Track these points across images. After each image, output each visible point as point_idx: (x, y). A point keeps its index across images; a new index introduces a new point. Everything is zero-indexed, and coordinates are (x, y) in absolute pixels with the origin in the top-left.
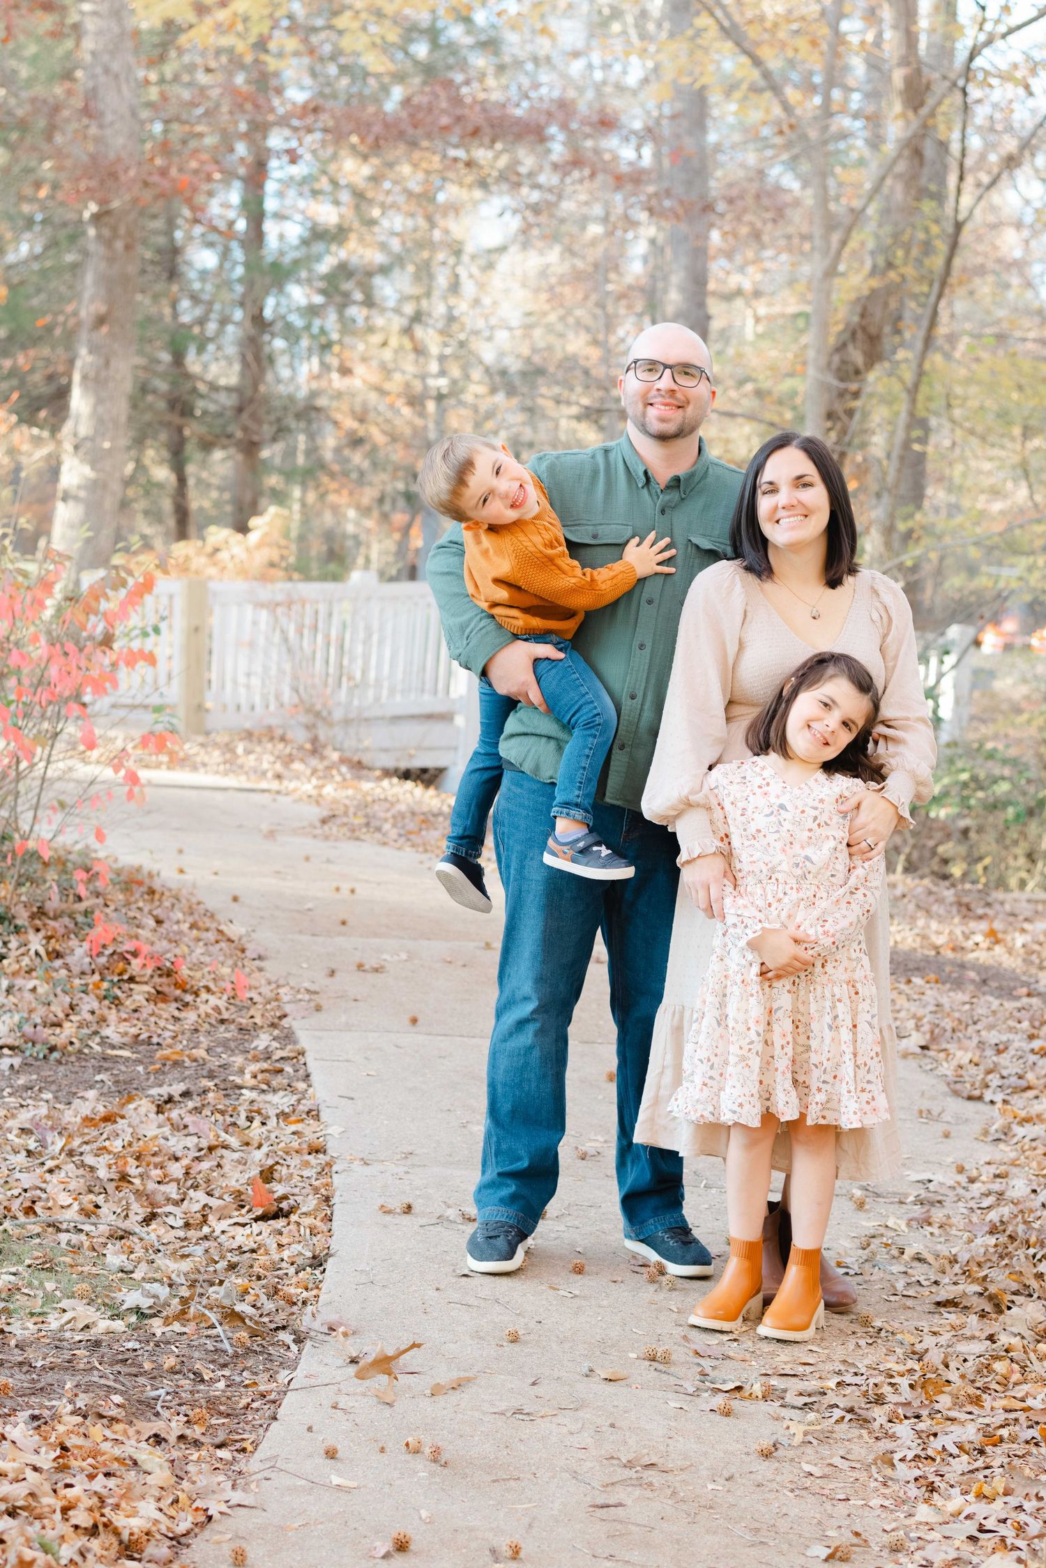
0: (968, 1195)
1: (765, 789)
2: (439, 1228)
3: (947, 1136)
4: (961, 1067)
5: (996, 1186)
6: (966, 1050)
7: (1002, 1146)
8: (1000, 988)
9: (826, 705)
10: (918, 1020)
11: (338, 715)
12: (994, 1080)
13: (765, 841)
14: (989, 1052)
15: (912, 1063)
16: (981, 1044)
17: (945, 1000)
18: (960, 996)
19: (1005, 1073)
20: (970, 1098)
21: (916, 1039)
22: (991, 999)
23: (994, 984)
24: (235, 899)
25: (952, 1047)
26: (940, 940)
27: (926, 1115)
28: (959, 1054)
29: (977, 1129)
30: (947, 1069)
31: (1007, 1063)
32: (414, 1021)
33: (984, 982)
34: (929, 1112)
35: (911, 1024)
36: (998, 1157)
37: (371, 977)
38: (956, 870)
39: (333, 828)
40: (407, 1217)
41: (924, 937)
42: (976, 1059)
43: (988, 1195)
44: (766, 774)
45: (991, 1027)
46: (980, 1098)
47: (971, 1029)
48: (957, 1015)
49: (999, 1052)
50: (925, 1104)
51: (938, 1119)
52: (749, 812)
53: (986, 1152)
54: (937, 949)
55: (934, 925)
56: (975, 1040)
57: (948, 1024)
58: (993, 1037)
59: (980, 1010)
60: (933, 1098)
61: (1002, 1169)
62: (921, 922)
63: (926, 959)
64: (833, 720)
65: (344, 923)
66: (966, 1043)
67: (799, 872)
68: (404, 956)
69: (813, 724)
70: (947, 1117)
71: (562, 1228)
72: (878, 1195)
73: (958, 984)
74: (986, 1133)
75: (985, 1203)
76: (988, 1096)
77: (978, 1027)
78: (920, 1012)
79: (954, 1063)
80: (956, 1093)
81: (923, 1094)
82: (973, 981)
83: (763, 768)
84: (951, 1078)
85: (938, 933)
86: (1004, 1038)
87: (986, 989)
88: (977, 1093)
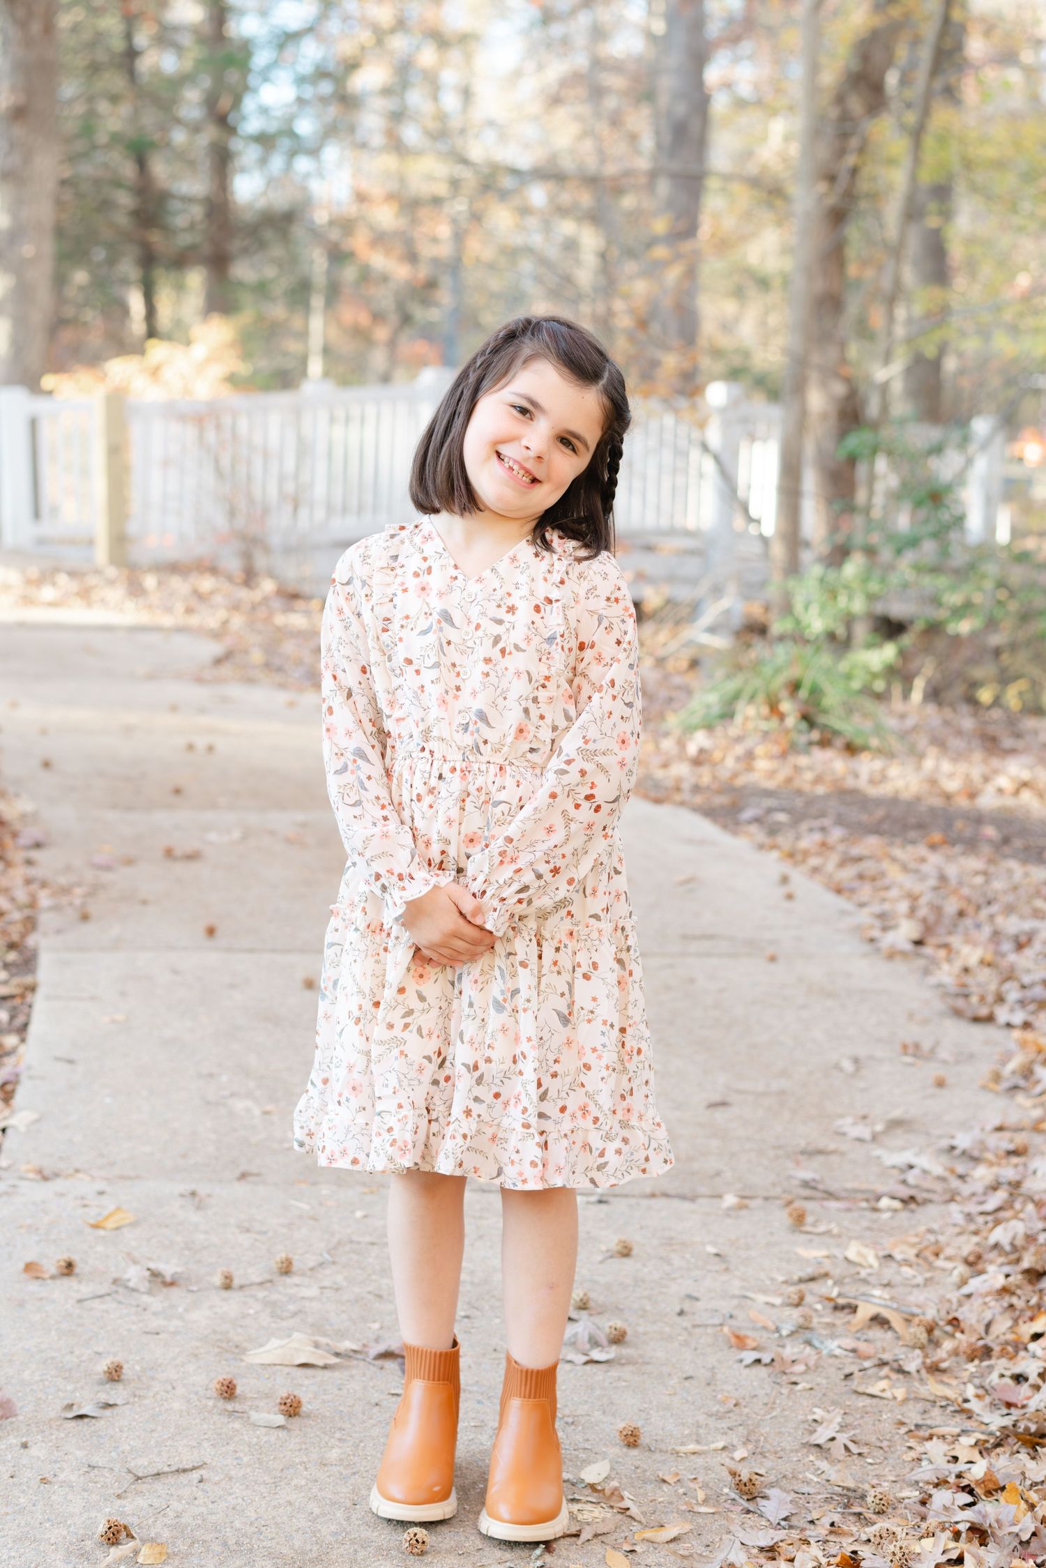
0: (966, 1189)
1: (425, 578)
2: (109, 1304)
3: (940, 1084)
4: (966, 970)
5: (1009, 1172)
6: (975, 944)
7: (1020, 1098)
8: (1027, 849)
9: (524, 411)
10: (913, 898)
11: (275, 540)
12: (1013, 994)
13: (418, 681)
14: (1007, 946)
15: (900, 966)
16: (996, 935)
17: (952, 871)
18: (974, 863)
19: (1026, 979)
20: (977, 1020)
21: (906, 931)
22: (1013, 864)
23: (1018, 843)
24: (47, 765)
25: (955, 941)
26: (952, 785)
27: (913, 1050)
28: (966, 950)
29: (984, 1069)
30: (947, 974)
31: (1030, 965)
32: (211, 931)
33: (1006, 841)
34: (917, 1046)
35: (903, 907)
36: (1013, 1118)
37: (179, 868)
38: (985, 696)
39: (226, 670)
40: (66, 1282)
41: (933, 782)
42: (989, 957)
43: (995, 1187)
44: (429, 549)
45: (1009, 910)
46: (990, 1019)
47: (984, 913)
48: (965, 891)
49: (1020, 946)
50: (912, 1033)
51: (931, 1055)
52: (395, 626)
53: (996, 1110)
54: (948, 797)
55: (946, 766)
56: (987, 931)
57: (951, 907)
58: (1013, 925)
59: (998, 885)
60: (925, 1022)
61: (1020, 1139)
62: (929, 764)
63: (933, 811)
64: (538, 435)
65: (177, 791)
66: (974, 934)
67: (468, 740)
68: (236, 835)
69: (504, 449)
70: (943, 1054)
71: (313, 1292)
72: (830, 1195)
73: (971, 845)
74: (997, 1077)
75: (991, 1205)
76: (1002, 1015)
77: (994, 908)
78: (918, 888)
79: (958, 964)
80: (957, 1013)
81: (911, 1016)
82: (990, 841)
83: (427, 538)
84: (953, 989)
85: (951, 776)
86: (1027, 925)
87: (1007, 850)
88: (984, 1012)
